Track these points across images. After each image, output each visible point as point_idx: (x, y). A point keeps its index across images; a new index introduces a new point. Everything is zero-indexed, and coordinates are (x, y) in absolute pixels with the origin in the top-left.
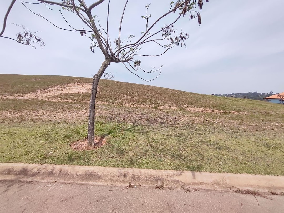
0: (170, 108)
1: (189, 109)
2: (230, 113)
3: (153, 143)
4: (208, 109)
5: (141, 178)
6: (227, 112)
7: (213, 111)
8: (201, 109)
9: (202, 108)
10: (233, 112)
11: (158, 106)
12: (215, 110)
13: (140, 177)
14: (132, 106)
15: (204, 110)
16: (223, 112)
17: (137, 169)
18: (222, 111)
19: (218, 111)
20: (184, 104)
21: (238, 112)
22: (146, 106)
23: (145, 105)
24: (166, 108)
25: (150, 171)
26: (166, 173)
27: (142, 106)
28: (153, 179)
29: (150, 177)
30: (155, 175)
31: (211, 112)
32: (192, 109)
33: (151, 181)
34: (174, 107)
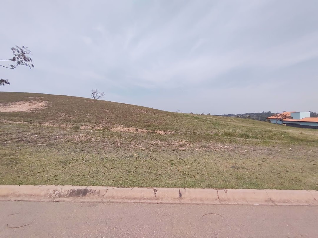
0: (93, 128)
2: (155, 132)
4: (132, 129)
6: (152, 131)
7: (137, 130)
10: (158, 131)
12: (139, 130)
15: (128, 130)
16: (146, 132)
18: (146, 130)
19: (142, 130)
21: (165, 131)
24: (89, 128)
27: (63, 125)
31: (135, 131)
34: (98, 127)
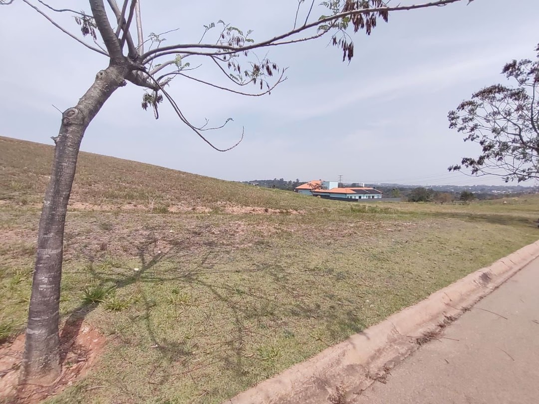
0: (194, 209)
1: (229, 209)
2: (288, 212)
3: (236, 298)
4: (259, 209)
5: (292, 399)
6: (284, 211)
7: (266, 211)
8: (248, 208)
9: (249, 206)
10: (291, 210)
11: (169, 206)
12: (270, 210)
13: (289, 399)
14: (96, 208)
15: (254, 210)
16: (279, 212)
17: (268, 380)
18: (278, 210)
19: (273, 210)
20: (217, 201)
21: (297, 211)
22: (139, 206)
23: (135, 206)
24: (186, 209)
25: (299, 373)
26: (327, 359)
27: (127, 207)
28: (314, 388)
29: (305, 386)
30: (312, 375)
31: (263, 212)
32: (235, 209)
33: (313, 395)
34: (203, 208)
